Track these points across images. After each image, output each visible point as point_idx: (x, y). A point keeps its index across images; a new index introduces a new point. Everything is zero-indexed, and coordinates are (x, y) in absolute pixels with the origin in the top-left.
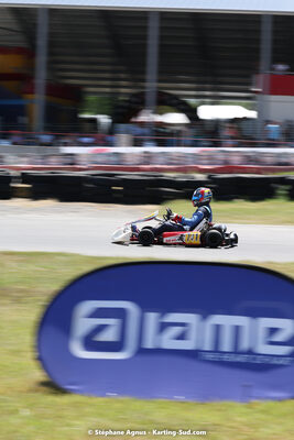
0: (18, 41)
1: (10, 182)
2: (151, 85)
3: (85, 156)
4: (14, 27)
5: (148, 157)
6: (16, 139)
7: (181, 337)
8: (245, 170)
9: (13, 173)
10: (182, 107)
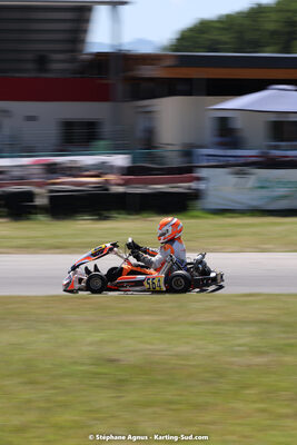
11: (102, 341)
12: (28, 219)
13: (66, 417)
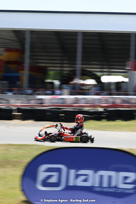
0: (16, 46)
1: (12, 112)
2: (79, 66)
3: (47, 100)
4: (15, 39)
5: (77, 101)
6: (15, 92)
7: (85, 180)
8: (122, 107)
9: (14, 108)
10: (94, 77)
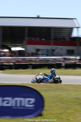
10: (8, 48)
11: (76, 94)
12: (61, 69)
13: (70, 111)
